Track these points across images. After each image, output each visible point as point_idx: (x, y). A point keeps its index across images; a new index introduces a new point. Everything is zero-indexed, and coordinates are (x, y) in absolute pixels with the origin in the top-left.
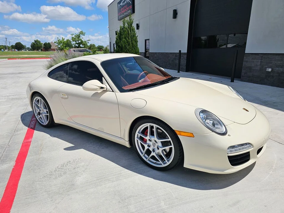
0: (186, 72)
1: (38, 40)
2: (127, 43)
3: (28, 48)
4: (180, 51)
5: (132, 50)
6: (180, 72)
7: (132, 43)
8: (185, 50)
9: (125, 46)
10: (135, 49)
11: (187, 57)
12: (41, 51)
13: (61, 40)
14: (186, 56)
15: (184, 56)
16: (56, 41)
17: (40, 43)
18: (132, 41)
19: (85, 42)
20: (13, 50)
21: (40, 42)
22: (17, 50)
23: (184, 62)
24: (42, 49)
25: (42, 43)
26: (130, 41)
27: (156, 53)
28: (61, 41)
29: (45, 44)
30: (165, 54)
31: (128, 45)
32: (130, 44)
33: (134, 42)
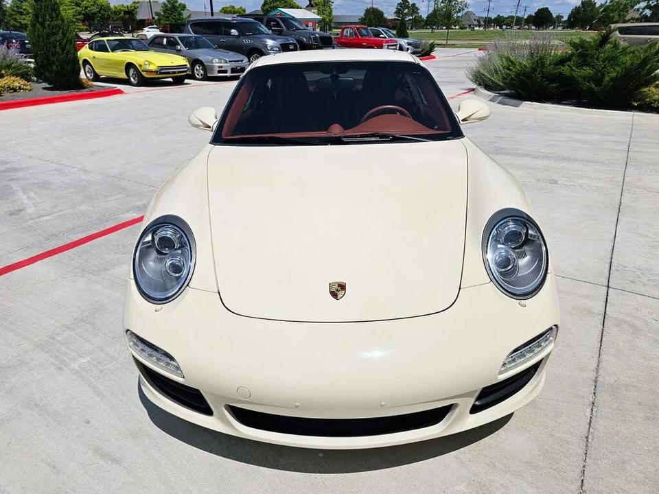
12: (589, 29)
20: (526, 27)
22: (534, 27)
24: (591, 25)
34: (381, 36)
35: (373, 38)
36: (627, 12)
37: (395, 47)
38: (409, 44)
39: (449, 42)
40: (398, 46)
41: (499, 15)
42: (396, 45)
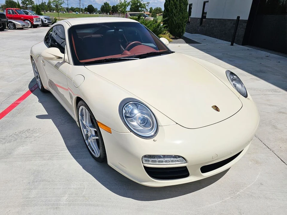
0: (242, 45)
1: (108, 3)
2: (174, 6)
3: (99, 11)
4: (238, 17)
5: (179, 14)
6: (234, 44)
7: (180, 6)
8: (245, 16)
9: (172, 10)
10: (182, 13)
11: (247, 26)
12: (110, 14)
13: (123, 2)
14: (246, 24)
15: (244, 24)
16: (118, 4)
17: (109, 6)
18: (180, 4)
19: (144, 5)
20: (86, 12)
21: (109, 4)
22: (89, 13)
23: (241, 32)
24: (110, 13)
25: (111, 6)
26: (178, 3)
27: (213, 19)
28: (122, 4)
29: (114, 7)
30: (223, 20)
31: (175, 9)
32: (177, 7)
33: (182, 4)
34: (29, 14)
35: (25, 15)
36: (126, 8)
37: (39, 20)
38: (45, 18)
39: (60, 18)
40: (41, 19)
41: (72, 7)
42: (40, 19)
